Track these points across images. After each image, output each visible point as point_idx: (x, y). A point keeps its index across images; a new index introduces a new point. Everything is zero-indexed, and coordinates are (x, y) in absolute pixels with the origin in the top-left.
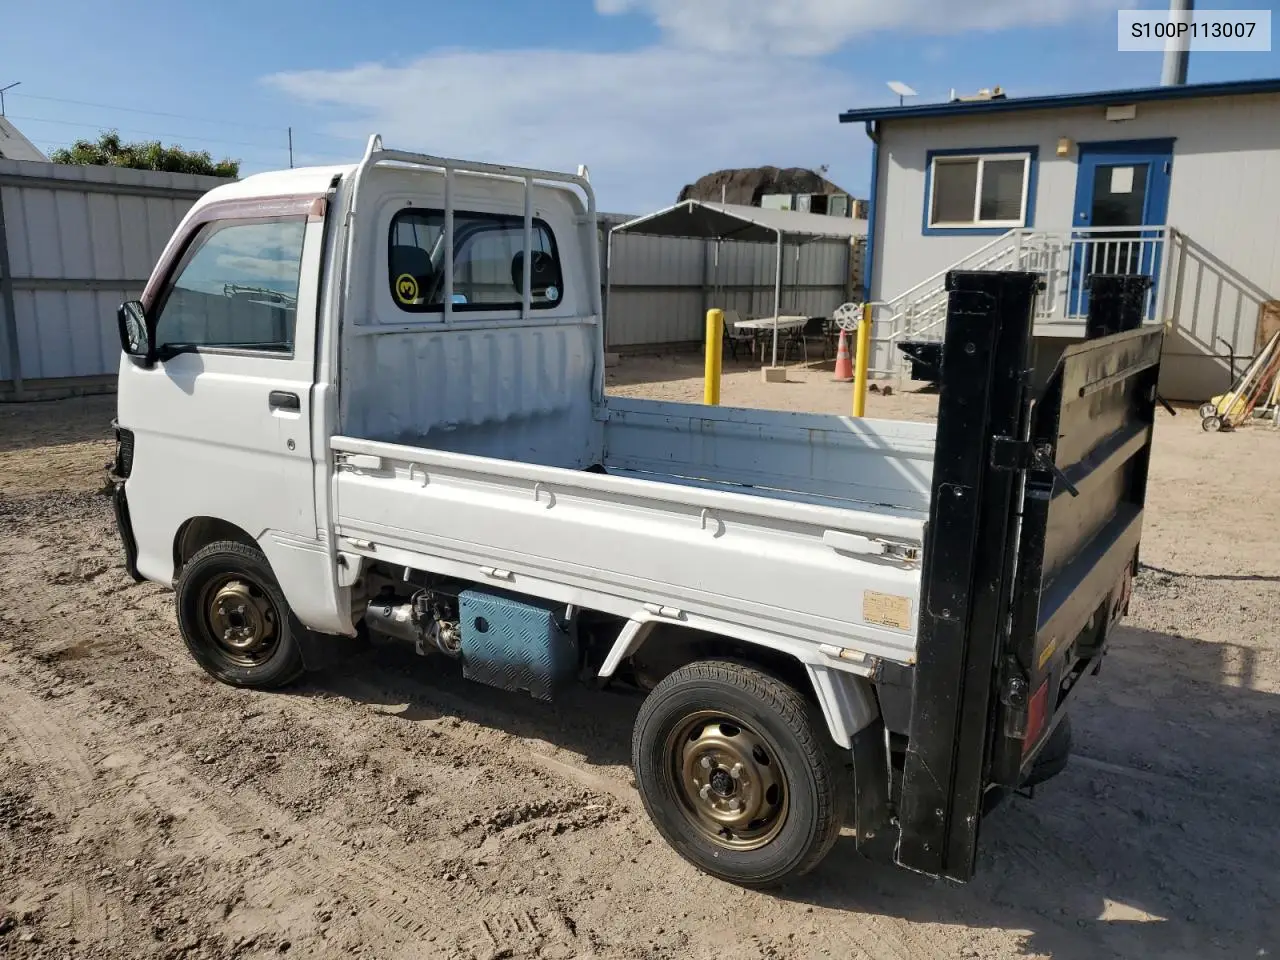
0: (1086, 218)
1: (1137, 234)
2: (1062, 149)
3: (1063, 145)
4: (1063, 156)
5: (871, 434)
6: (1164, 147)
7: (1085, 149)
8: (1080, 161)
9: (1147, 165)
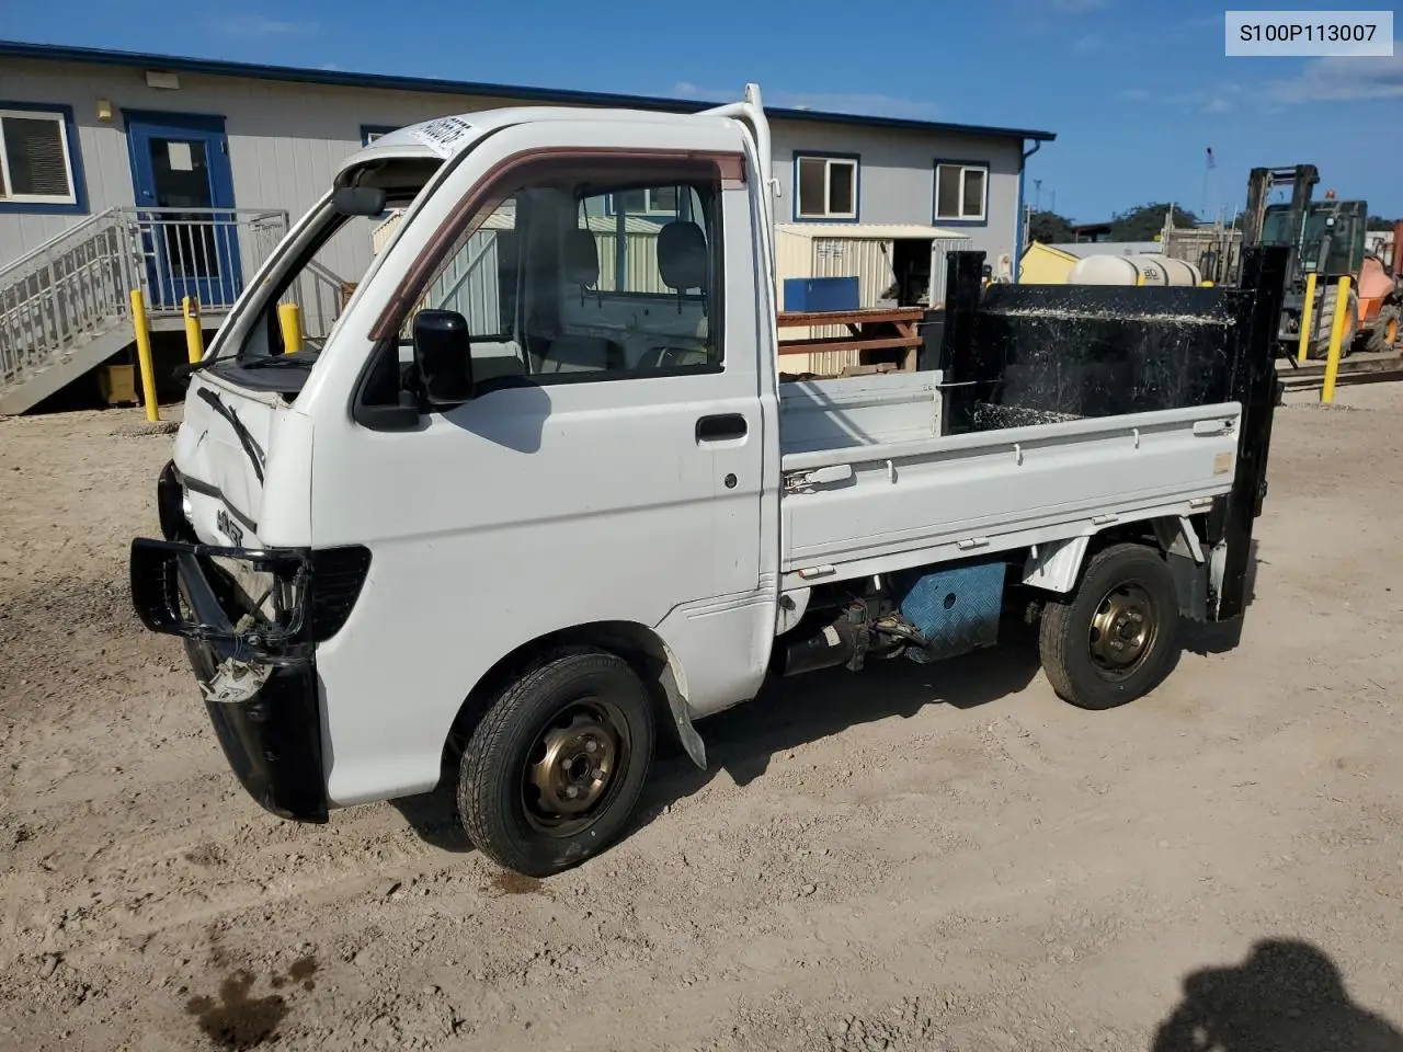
0: (151, 196)
1: (209, 217)
2: (104, 114)
3: (104, 109)
4: (105, 122)
5: (820, 394)
6: (216, 124)
7: (130, 118)
8: (127, 131)
9: (203, 142)
